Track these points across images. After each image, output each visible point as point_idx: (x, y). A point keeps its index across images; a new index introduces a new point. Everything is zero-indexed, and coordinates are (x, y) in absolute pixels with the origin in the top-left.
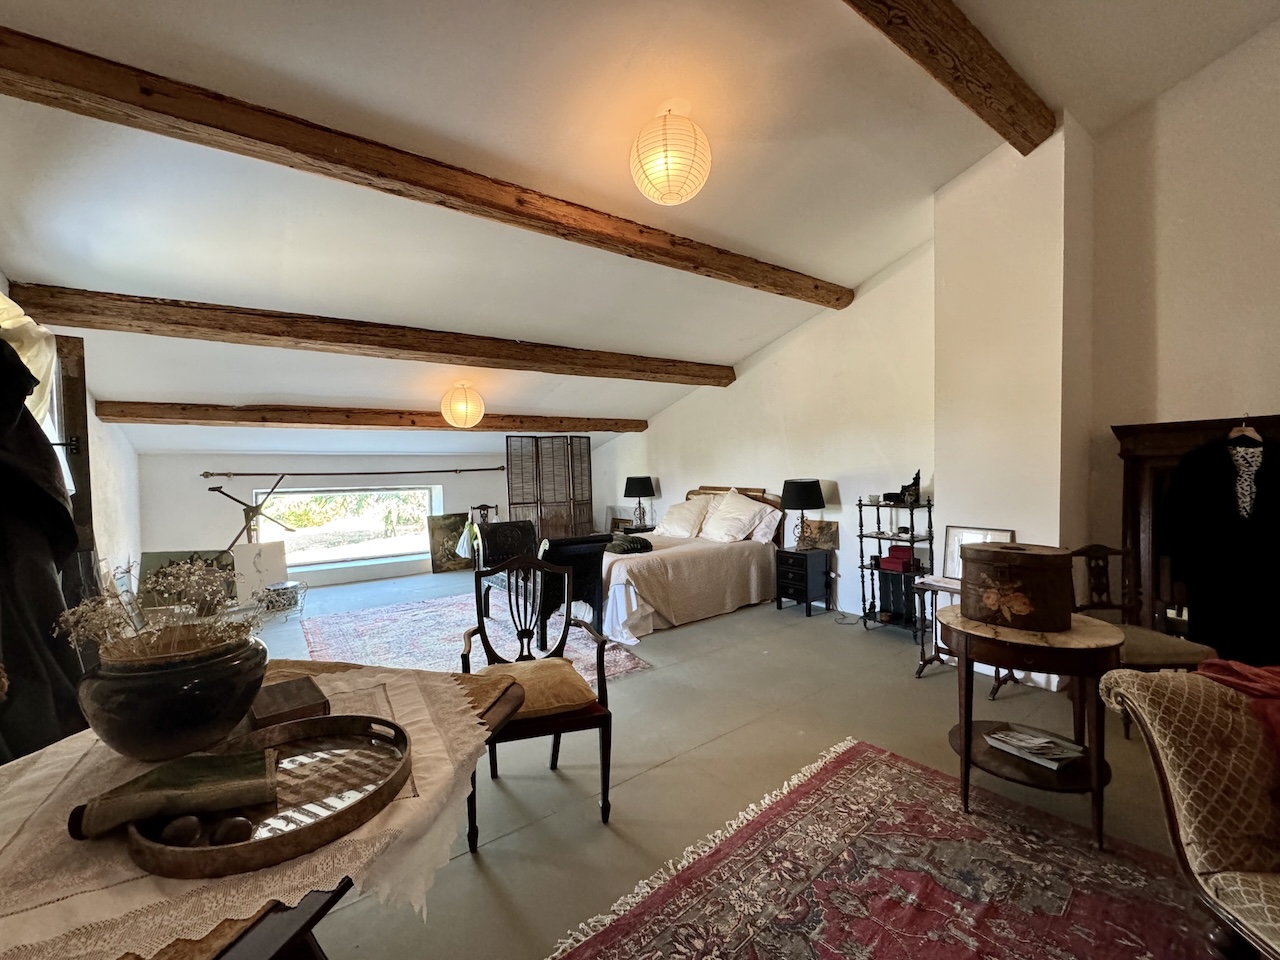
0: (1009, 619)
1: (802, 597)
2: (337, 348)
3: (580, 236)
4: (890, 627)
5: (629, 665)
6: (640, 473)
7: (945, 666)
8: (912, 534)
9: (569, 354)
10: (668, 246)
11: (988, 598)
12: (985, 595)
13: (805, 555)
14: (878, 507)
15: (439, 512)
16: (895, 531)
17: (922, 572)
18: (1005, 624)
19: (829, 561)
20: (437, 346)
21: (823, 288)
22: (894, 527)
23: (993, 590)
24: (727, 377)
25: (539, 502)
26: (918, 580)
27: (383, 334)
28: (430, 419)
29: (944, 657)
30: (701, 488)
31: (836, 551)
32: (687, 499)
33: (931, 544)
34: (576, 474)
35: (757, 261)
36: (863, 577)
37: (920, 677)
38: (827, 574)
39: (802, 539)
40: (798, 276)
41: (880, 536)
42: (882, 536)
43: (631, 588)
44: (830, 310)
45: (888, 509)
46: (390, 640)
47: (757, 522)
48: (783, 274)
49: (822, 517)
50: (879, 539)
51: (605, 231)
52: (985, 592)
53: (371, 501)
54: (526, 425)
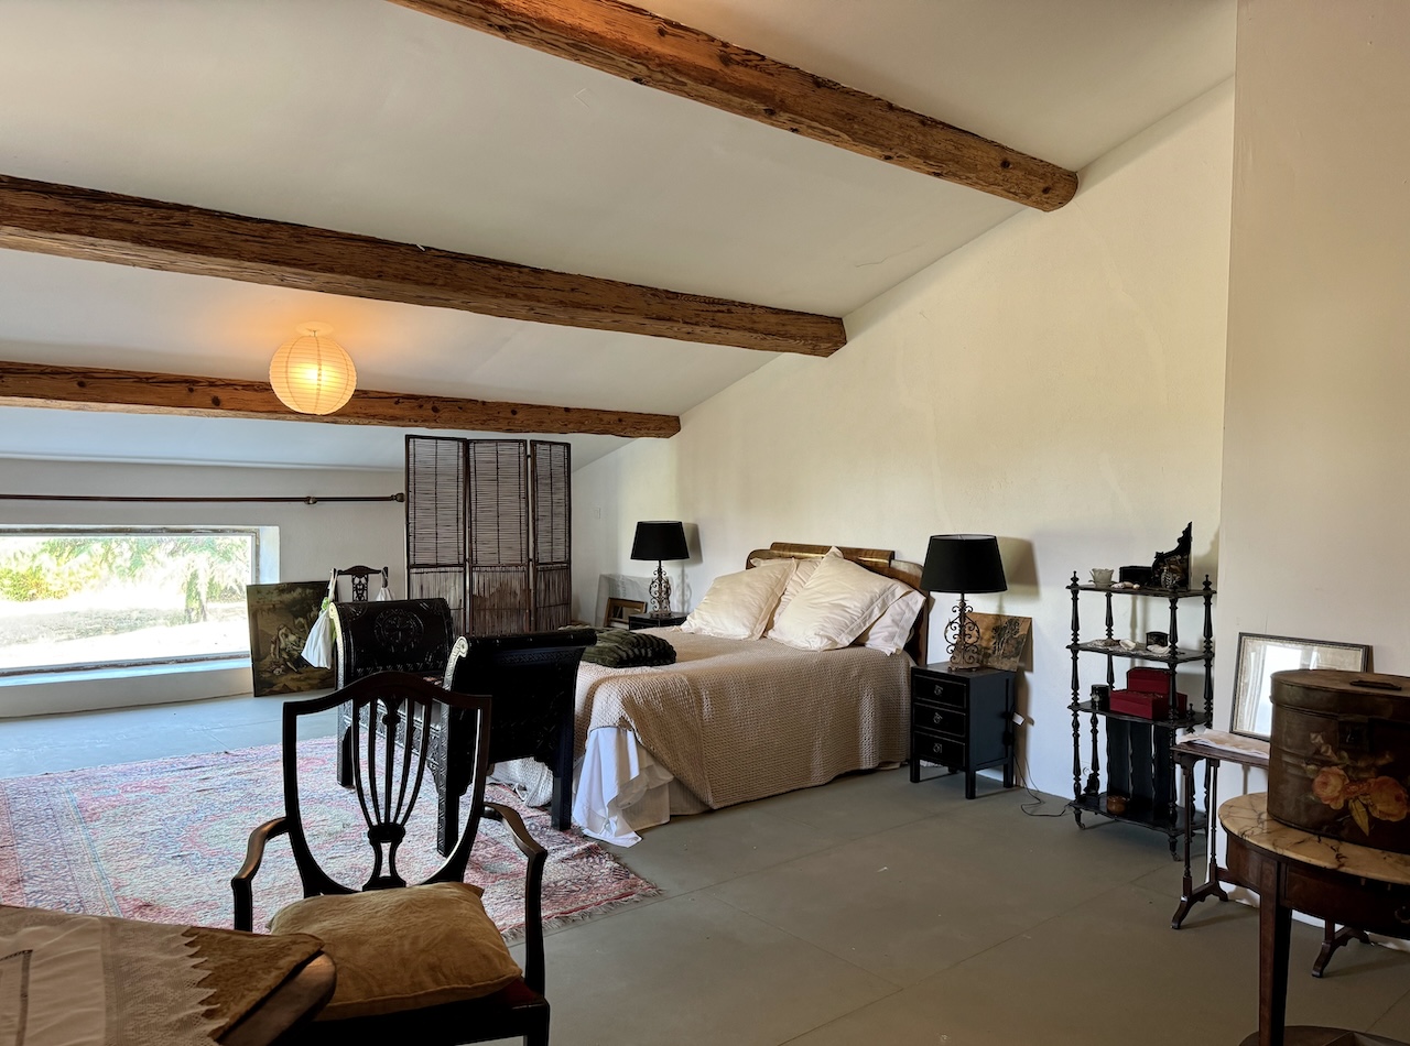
0: (1366, 830)
1: (959, 761)
2: (46, 243)
3: (537, 34)
4: (1127, 824)
5: (616, 888)
6: (662, 512)
7: (1227, 906)
8: (1173, 647)
9: (524, 278)
10: (714, 65)
11: (1325, 784)
12: (1318, 779)
13: (966, 680)
14: (1109, 592)
15: (271, 577)
16: (1140, 638)
17: (1190, 720)
18: (1358, 839)
19: (1013, 692)
20: (256, 248)
21: (1018, 166)
22: (1139, 632)
23: (1335, 769)
24: (829, 338)
25: (467, 564)
26: (1181, 737)
27: (142, 221)
28: (249, 395)
29: (1227, 887)
30: (775, 546)
31: (1027, 674)
32: (749, 566)
33: (1208, 667)
34: (541, 511)
35: (890, 107)
36: (1076, 725)
37: (1179, 928)
38: (1008, 716)
39: (960, 647)
40: (971, 141)
41: (1110, 648)
42: (1116, 648)
43: (630, 734)
44: (1031, 212)
45: (1128, 597)
46: (148, 828)
47: (877, 613)
48: (939, 134)
49: (1001, 607)
50: (1110, 654)
51: (588, 26)
52: (1317, 772)
53: (160, 553)
54: (445, 414)
